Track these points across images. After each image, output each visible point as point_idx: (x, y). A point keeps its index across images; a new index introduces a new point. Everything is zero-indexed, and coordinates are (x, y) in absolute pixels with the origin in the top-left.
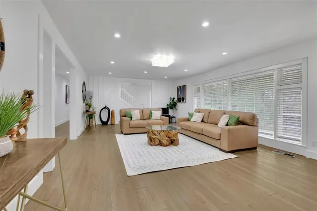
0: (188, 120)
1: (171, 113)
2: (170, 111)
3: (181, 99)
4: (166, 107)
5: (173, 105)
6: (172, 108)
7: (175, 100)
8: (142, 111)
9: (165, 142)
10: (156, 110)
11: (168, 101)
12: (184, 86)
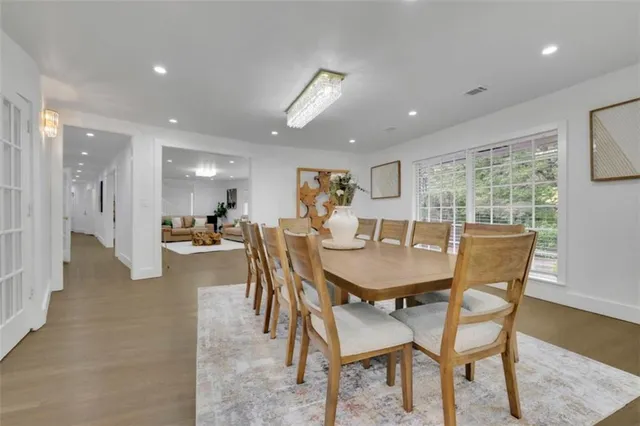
0: (234, 226)
1: (220, 221)
2: (219, 219)
3: (232, 205)
4: (213, 214)
5: (222, 212)
6: (220, 216)
7: (225, 206)
8: (184, 219)
9: (208, 242)
10: (199, 217)
11: (215, 207)
12: (235, 190)
